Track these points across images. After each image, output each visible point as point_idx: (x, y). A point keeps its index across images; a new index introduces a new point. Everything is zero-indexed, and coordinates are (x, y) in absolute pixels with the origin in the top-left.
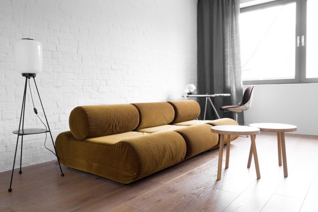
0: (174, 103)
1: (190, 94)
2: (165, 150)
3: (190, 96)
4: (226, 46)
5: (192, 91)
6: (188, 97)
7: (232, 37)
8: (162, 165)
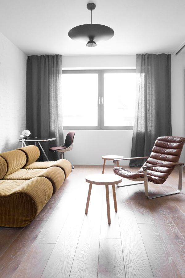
0: (25, 151)
4: (51, 99)
5: (27, 136)
7: (56, 92)
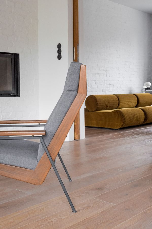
0: (137, 95)
1: (147, 89)
2: (134, 115)
3: (147, 90)
5: (149, 87)
6: (145, 91)
8: (133, 122)
